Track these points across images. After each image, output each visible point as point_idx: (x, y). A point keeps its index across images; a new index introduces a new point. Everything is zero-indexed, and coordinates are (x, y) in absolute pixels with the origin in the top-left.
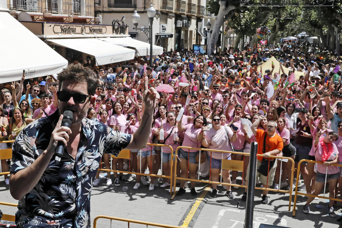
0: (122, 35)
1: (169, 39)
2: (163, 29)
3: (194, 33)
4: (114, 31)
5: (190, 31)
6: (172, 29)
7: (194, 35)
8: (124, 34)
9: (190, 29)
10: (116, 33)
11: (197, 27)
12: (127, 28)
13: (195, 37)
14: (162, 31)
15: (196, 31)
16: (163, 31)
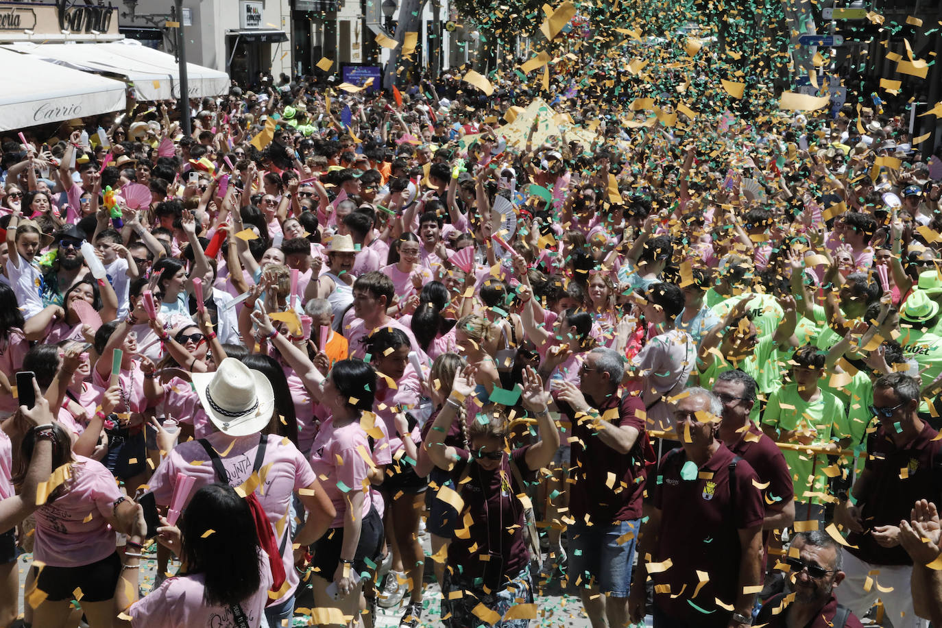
0: (96, 35)
1: (274, 46)
2: (251, 18)
3: (356, 26)
4: (66, 24)
5: (342, 23)
6: (283, 19)
7: (357, 35)
8: (104, 31)
9: (341, 16)
10: (72, 28)
11: (364, 12)
12: (111, 13)
13: (360, 40)
14: (246, 22)
15: (360, 21)
16: (252, 22)
